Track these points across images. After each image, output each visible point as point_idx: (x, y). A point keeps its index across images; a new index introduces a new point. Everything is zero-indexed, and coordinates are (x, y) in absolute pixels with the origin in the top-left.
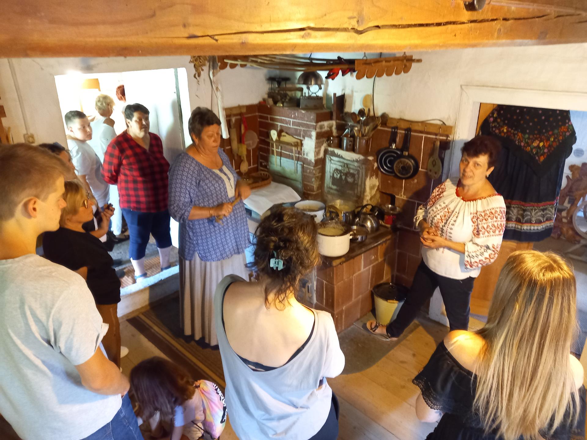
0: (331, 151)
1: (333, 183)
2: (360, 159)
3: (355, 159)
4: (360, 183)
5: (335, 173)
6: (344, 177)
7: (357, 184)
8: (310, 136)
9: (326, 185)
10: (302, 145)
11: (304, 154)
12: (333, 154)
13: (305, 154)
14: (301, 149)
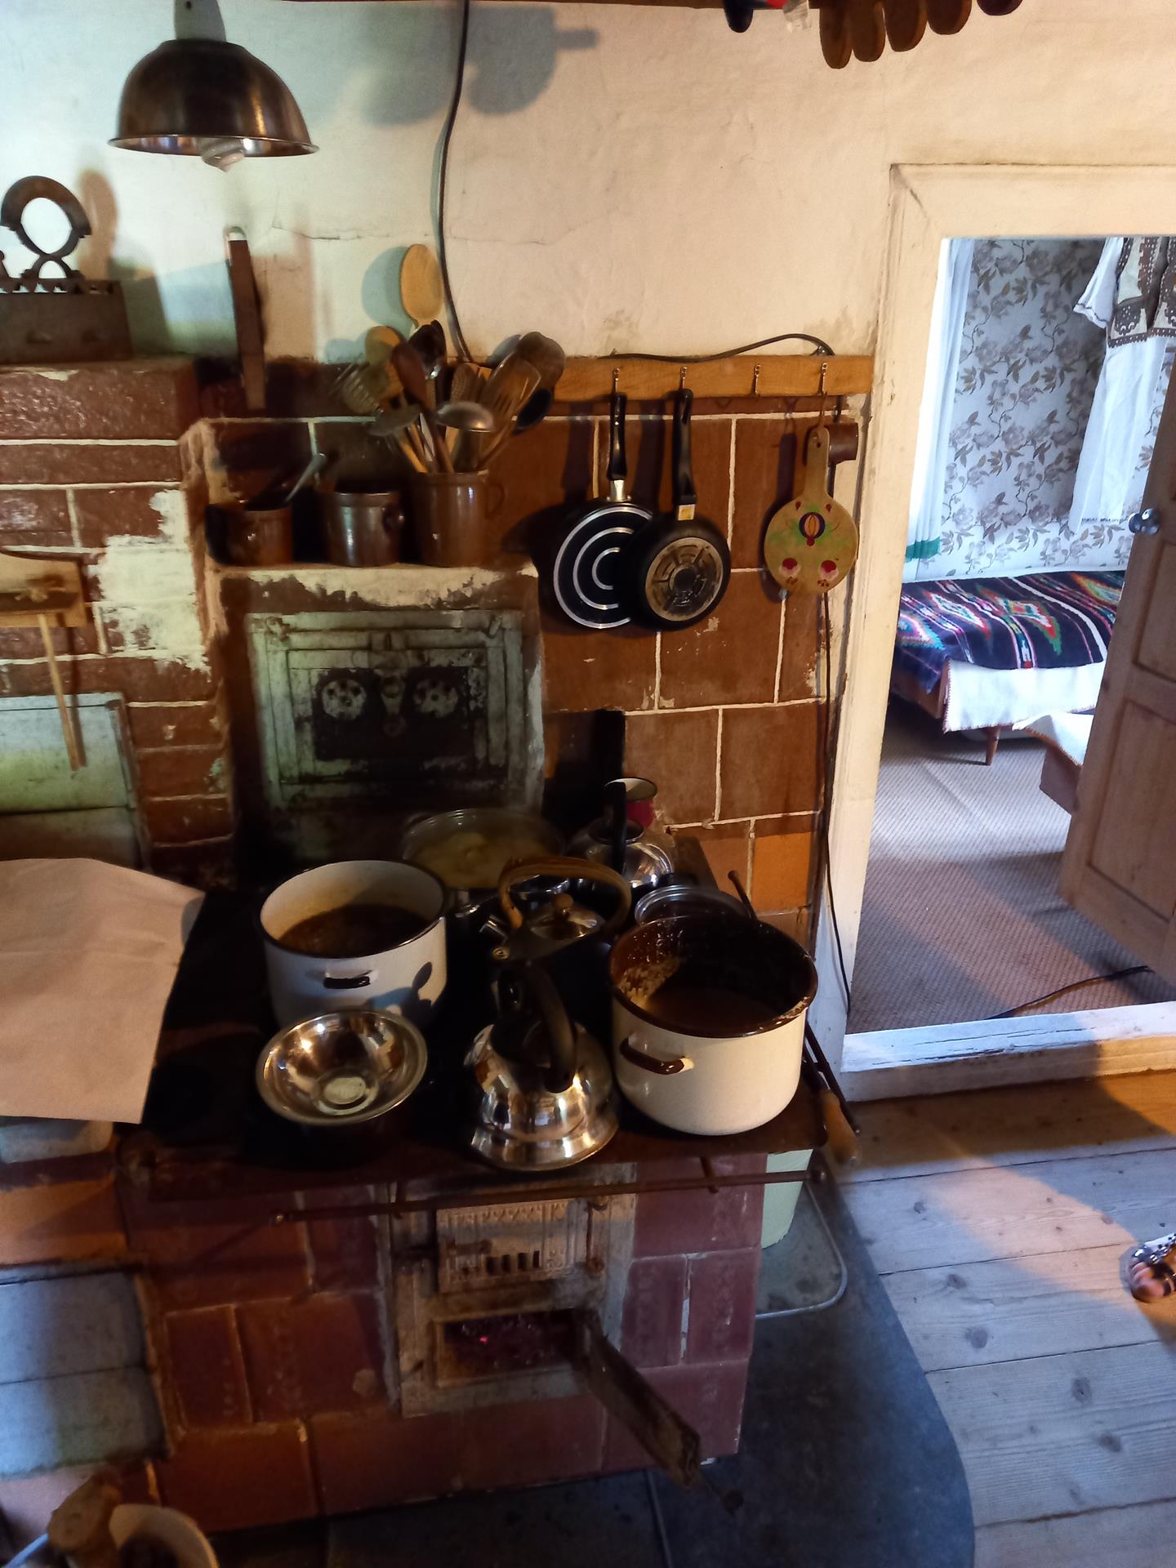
0: (271, 586)
1: (324, 751)
2: (478, 585)
3: (444, 595)
4: (494, 705)
5: (331, 692)
6: (392, 704)
7: (481, 714)
8: (148, 525)
9: (272, 774)
10: (90, 588)
11: (116, 641)
12: (293, 598)
13: (129, 638)
14: (90, 615)
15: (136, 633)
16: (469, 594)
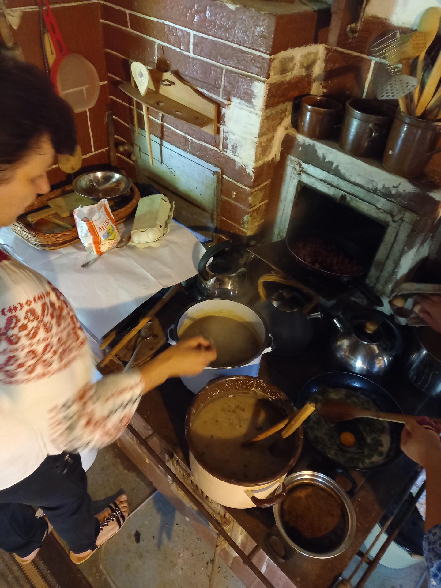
0: (304, 146)
2: (401, 190)
3: (380, 187)
4: (380, 256)
8: (248, 97)
10: (220, 118)
11: (225, 147)
12: (310, 157)
13: (230, 147)
14: (218, 131)
15: (232, 146)
16: (394, 192)
